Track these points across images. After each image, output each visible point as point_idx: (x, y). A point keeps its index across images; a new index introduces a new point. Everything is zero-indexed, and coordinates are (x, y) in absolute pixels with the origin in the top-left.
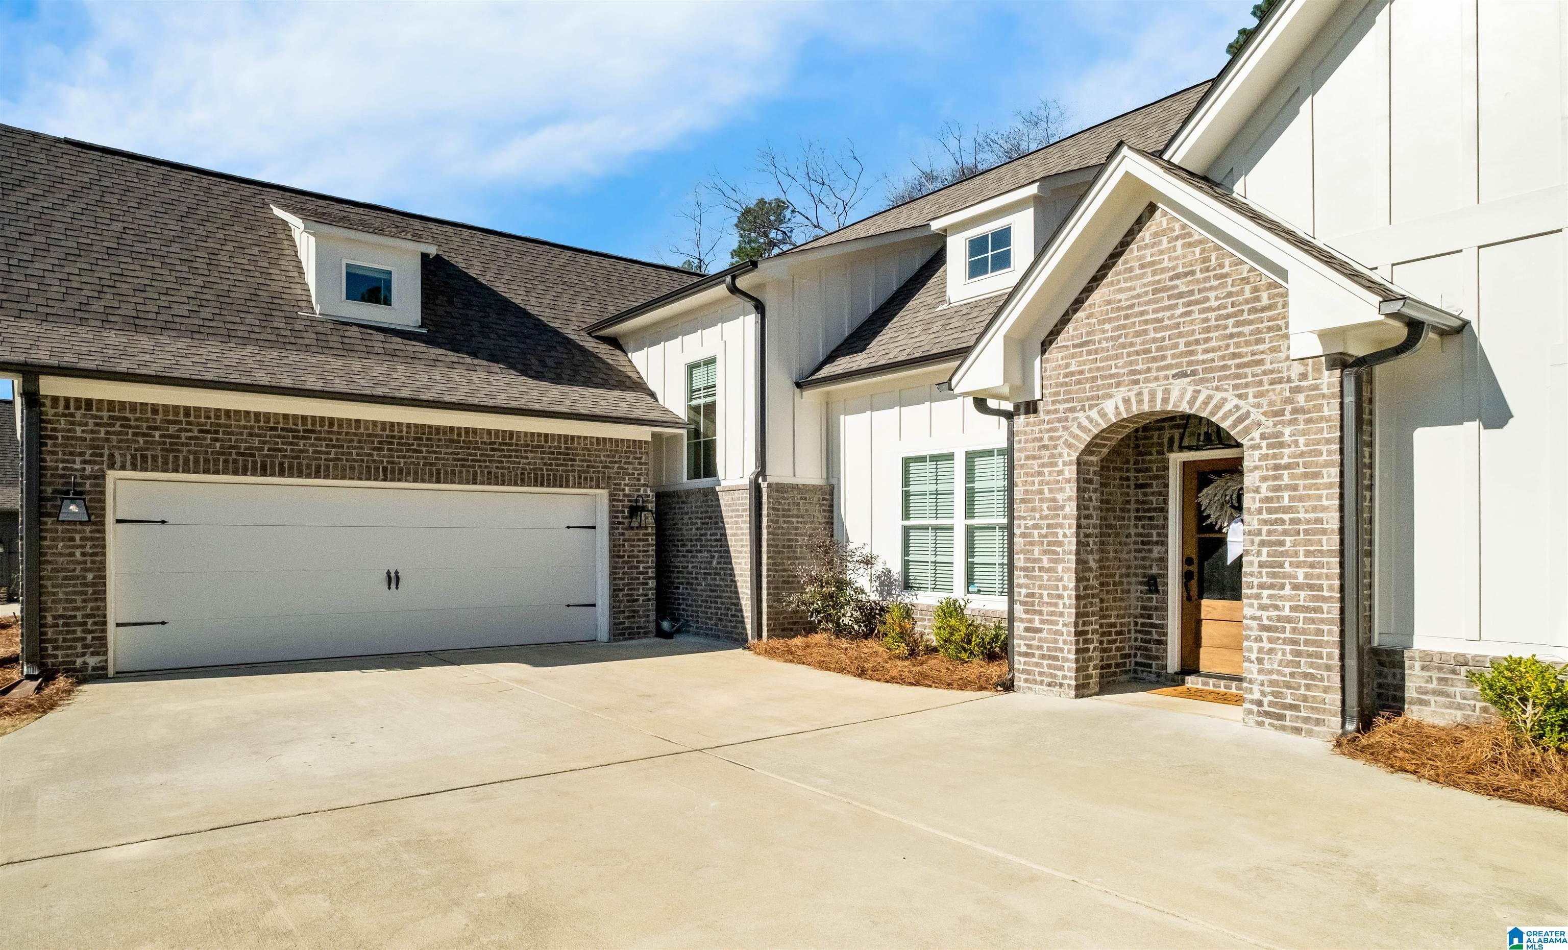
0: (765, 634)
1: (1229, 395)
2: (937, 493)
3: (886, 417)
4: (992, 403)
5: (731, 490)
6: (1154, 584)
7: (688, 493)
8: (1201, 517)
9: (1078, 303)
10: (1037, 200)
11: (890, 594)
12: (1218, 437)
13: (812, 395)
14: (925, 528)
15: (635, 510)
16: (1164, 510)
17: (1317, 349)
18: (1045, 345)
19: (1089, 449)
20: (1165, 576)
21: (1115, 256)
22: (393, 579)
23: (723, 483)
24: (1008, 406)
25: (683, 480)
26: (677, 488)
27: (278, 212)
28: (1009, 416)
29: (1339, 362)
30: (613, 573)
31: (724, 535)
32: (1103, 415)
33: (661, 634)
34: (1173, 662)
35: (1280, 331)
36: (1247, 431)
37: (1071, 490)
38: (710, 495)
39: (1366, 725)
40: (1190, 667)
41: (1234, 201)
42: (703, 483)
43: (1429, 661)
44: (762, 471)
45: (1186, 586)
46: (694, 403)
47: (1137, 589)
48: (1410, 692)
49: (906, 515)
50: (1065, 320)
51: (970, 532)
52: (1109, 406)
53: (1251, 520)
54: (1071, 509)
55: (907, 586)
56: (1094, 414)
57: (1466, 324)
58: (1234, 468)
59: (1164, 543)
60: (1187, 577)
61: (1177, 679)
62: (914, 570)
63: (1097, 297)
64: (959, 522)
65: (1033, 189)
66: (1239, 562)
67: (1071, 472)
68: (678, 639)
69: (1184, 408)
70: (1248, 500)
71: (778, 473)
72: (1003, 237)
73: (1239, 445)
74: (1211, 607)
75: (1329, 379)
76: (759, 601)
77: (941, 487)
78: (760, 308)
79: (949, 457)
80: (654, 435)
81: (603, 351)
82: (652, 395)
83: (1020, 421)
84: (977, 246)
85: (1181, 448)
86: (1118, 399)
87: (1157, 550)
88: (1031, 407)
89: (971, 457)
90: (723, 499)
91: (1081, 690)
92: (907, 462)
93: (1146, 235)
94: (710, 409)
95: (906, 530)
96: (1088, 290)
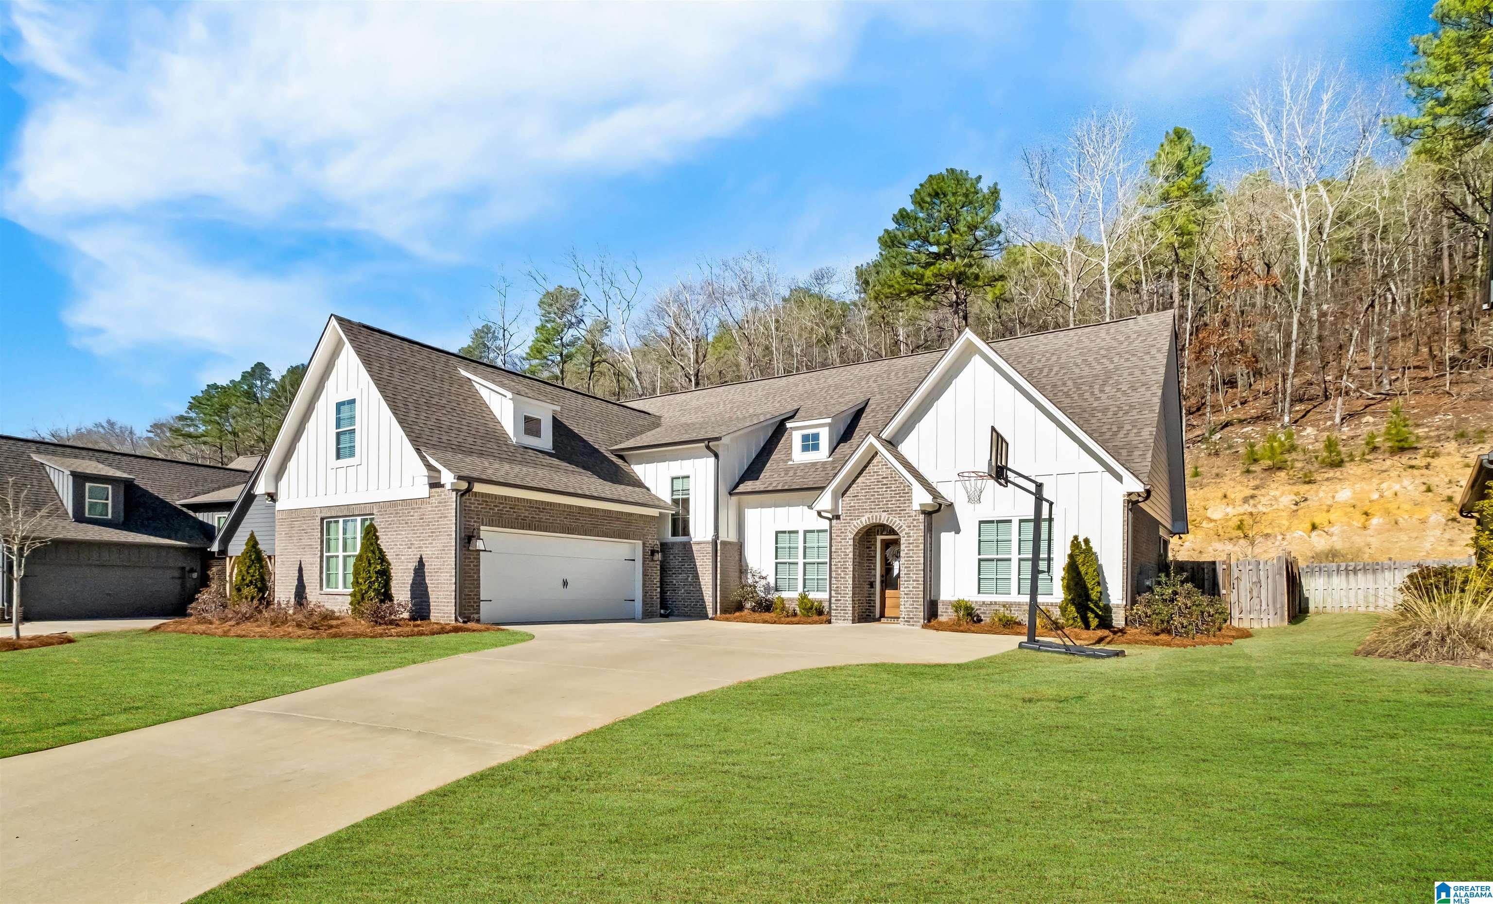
0: (718, 612)
1: (897, 519)
2: (790, 548)
3: (768, 512)
4: (823, 514)
5: (699, 543)
6: (872, 585)
7: (673, 544)
8: (886, 559)
9: (854, 481)
10: (829, 425)
11: (769, 594)
12: (892, 532)
13: (734, 499)
14: (785, 563)
15: (653, 552)
16: (875, 557)
17: (919, 508)
18: (843, 495)
19: (856, 535)
20: (875, 581)
21: (866, 467)
22: (565, 583)
23: (693, 540)
24: (831, 517)
25: (669, 538)
26: (668, 541)
27: (463, 373)
28: (830, 520)
29: (924, 512)
30: (644, 585)
31: (695, 565)
32: (861, 522)
33: (662, 616)
34: (878, 615)
35: (910, 500)
36: (901, 532)
37: (851, 549)
38: (687, 547)
39: (929, 621)
40: (882, 615)
41: (898, 453)
42: (680, 539)
43: (943, 602)
44: (717, 536)
45: (882, 586)
46: (674, 497)
47: (867, 587)
48: (939, 613)
49: (776, 558)
50: (850, 487)
51: (805, 564)
52: (863, 519)
53: (902, 560)
54: (851, 555)
55: (777, 590)
56: (859, 521)
57: (952, 504)
58: (896, 542)
59: (875, 569)
60: (882, 582)
61: (879, 620)
62: (779, 582)
63: (860, 480)
64: (801, 561)
65: (829, 420)
66: (898, 576)
67: (851, 542)
68: (670, 618)
69: (885, 522)
70: (902, 554)
71: (723, 537)
72: (816, 437)
73: (898, 534)
74: (889, 593)
75: (922, 517)
76: (716, 597)
77: (791, 545)
78: (716, 456)
79: (797, 532)
80: (660, 513)
81: (619, 462)
82: (648, 489)
83: (834, 522)
84: (805, 438)
85: (882, 534)
86: (866, 517)
87: (873, 571)
88: (838, 517)
89: (806, 532)
90: (694, 548)
91: (854, 622)
92: (777, 533)
93: (875, 461)
94: (686, 502)
95: (777, 564)
96: (857, 477)
